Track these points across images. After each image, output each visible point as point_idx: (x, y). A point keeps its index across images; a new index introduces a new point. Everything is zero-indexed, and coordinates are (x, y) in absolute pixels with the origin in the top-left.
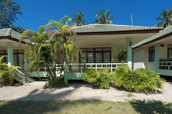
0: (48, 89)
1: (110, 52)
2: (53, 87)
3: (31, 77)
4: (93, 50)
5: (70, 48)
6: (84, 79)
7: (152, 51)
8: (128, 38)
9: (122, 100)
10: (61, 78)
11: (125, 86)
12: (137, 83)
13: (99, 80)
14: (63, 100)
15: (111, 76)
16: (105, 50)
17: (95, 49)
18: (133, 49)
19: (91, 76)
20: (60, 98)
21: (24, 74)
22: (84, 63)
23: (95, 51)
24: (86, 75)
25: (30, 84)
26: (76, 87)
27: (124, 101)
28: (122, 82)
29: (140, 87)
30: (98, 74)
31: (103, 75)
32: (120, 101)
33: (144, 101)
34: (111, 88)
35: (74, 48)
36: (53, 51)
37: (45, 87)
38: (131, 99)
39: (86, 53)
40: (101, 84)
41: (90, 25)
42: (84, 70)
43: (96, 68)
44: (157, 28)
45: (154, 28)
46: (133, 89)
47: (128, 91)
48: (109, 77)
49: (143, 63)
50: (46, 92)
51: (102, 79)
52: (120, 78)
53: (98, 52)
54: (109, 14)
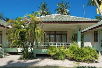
0: (23, 60)
1: (67, 34)
2: (26, 58)
3: (8, 52)
4: (54, 33)
5: (39, 32)
6: (48, 53)
7: (96, 34)
8: (78, 25)
9: (72, 66)
10: (32, 52)
11: (75, 58)
12: (82, 56)
13: (58, 54)
14: (35, 66)
15: (66, 52)
16: (63, 33)
17: (55, 32)
18: (82, 33)
19: (53, 51)
20: (33, 65)
21: (3, 50)
22: (48, 42)
23: (55, 34)
24: (49, 50)
25: (8, 57)
26: (42, 59)
27: (73, 67)
28: (73, 55)
29: (84, 58)
30: (58, 50)
31: (61, 50)
32: (70, 66)
33: (85, 67)
34: (66, 59)
35: (42, 32)
36: (28, 34)
37: (21, 59)
38: (77, 66)
39: (49, 35)
40: (60, 57)
41: (52, 15)
42: (48, 47)
43: (56, 46)
44: (96, 20)
45: (94, 20)
46: (80, 60)
47: (76, 61)
48: (65, 52)
49: (90, 43)
50: (21, 62)
51: (60, 53)
52: (72, 52)
53: (58, 34)
54: (66, 4)
